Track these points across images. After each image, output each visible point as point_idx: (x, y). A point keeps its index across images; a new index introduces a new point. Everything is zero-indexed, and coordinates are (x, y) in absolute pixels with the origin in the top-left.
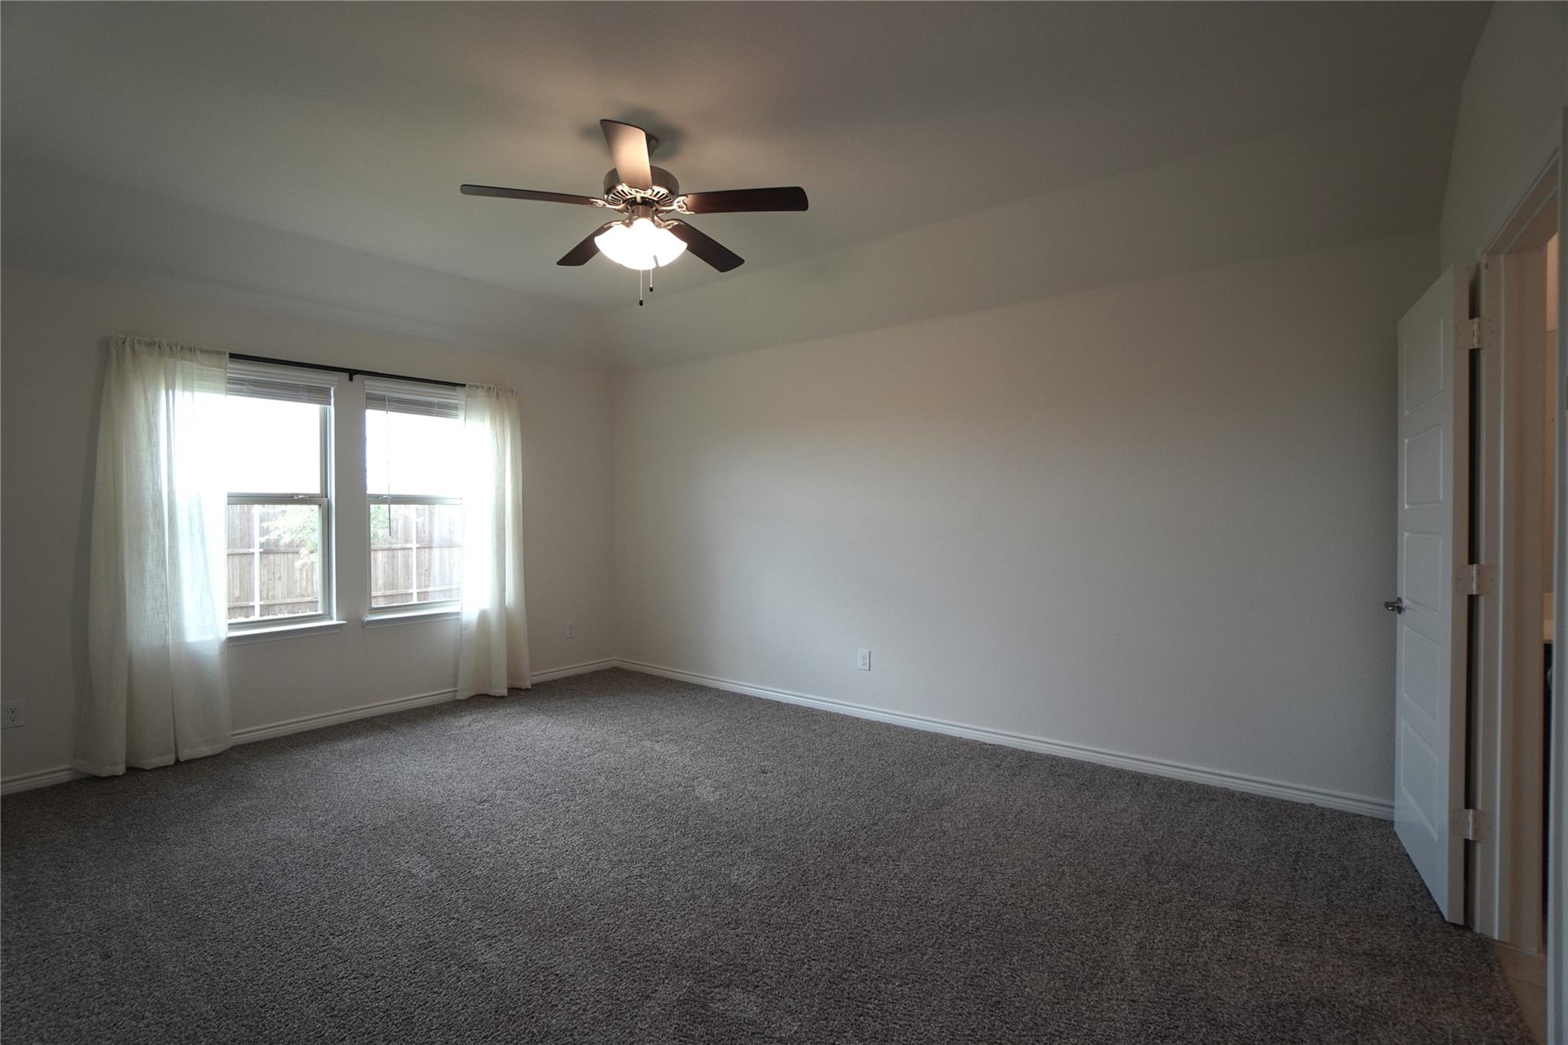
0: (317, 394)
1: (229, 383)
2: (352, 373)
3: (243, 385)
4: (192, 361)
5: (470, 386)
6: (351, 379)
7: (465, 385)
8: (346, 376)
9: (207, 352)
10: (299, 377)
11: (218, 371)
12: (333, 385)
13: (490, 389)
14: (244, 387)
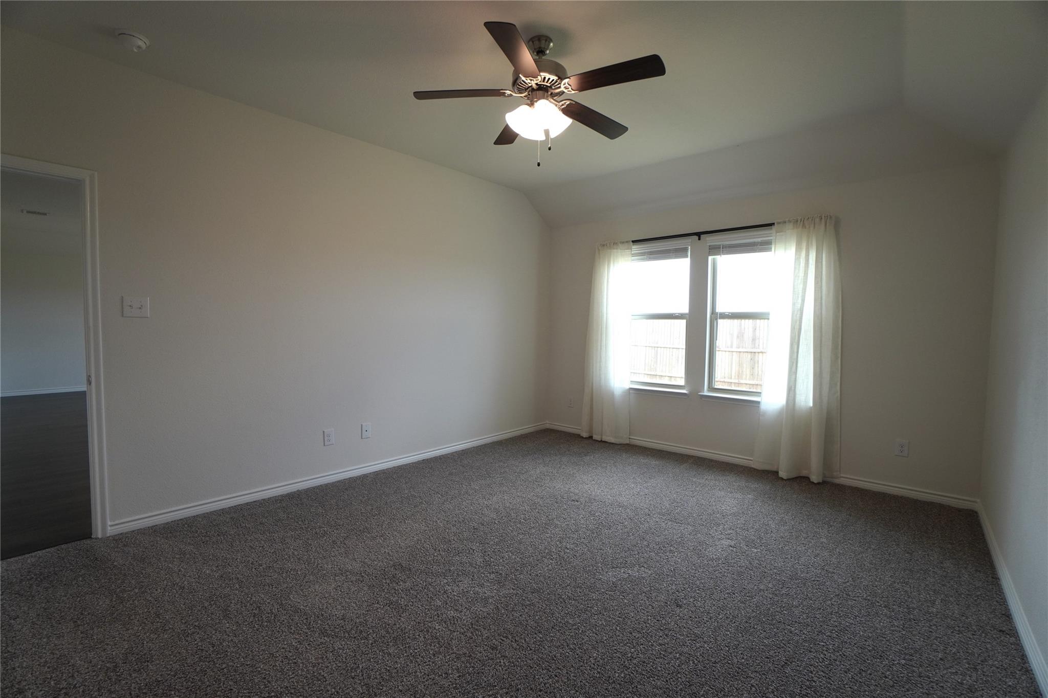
0: (680, 253)
1: (633, 256)
2: (699, 235)
3: (645, 255)
4: (617, 249)
5: (779, 223)
6: (699, 239)
7: (774, 224)
8: (696, 237)
9: (623, 243)
10: (671, 244)
11: (628, 252)
12: (689, 245)
13: (797, 221)
14: (645, 257)
